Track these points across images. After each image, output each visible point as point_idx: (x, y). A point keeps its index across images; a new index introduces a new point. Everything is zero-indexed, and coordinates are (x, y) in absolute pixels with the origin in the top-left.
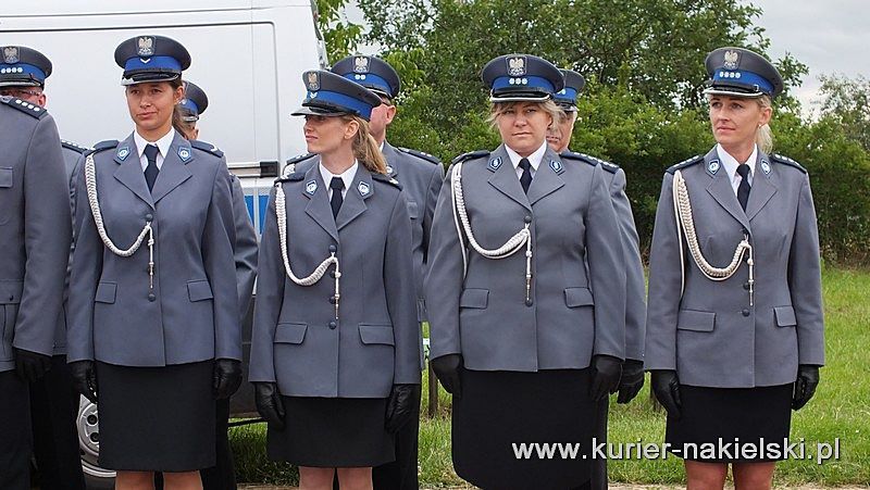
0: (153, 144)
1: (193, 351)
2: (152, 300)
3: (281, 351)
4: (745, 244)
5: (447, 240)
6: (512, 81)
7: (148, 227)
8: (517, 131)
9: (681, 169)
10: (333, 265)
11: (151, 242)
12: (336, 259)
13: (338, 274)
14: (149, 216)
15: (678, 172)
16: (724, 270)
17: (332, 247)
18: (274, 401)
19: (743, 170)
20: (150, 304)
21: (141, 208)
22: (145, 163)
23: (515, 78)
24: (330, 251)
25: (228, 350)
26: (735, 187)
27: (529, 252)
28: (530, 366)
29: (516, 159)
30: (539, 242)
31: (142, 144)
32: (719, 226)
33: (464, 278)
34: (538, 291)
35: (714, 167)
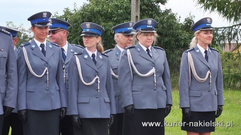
0: (42, 43)
1: (58, 106)
2: (47, 90)
3: (80, 105)
4: (209, 72)
5: (127, 71)
6: (148, 26)
7: (46, 69)
8: (148, 41)
9: (189, 51)
10: (97, 79)
11: (48, 73)
12: (98, 77)
13: (99, 82)
14: (46, 65)
15: (189, 52)
16: (204, 79)
17: (96, 74)
18: (78, 121)
19: (206, 52)
20: (47, 92)
22: (41, 49)
23: (149, 25)
24: (96, 75)
25: (65, 105)
26: (204, 56)
27: (155, 75)
28: (155, 107)
29: (145, 49)
30: (157, 72)
31: (39, 43)
32: (202, 67)
33: (132, 82)
34: (157, 86)
35: (198, 51)
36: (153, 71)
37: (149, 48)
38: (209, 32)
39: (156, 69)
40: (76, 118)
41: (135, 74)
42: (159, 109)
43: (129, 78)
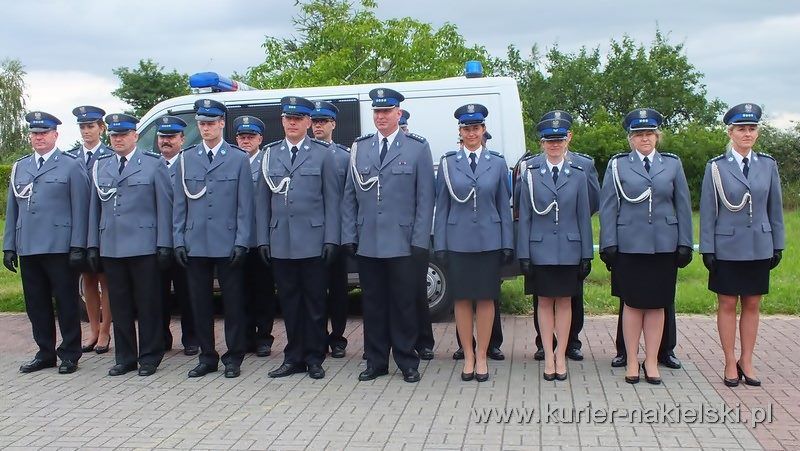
0: (473, 152)
1: (493, 245)
3: (533, 246)
4: (748, 194)
5: (611, 194)
6: (641, 121)
7: (473, 189)
8: (643, 144)
9: (715, 161)
10: (555, 205)
11: (475, 196)
12: (556, 203)
13: (557, 210)
14: (474, 184)
15: (714, 163)
16: (738, 207)
17: (554, 197)
18: (529, 267)
19: (745, 161)
20: (474, 224)
21: (470, 181)
22: (470, 161)
23: (642, 119)
24: (553, 199)
25: (509, 245)
26: (742, 168)
27: (650, 200)
28: (651, 251)
29: (642, 157)
30: (655, 195)
31: (468, 152)
32: (735, 186)
33: (619, 212)
34: (655, 217)
35: (731, 159)
36: (648, 193)
37: (650, 157)
38: (747, 128)
39: (653, 191)
40: (527, 264)
41: (622, 199)
42: (657, 255)
43: (613, 205)
